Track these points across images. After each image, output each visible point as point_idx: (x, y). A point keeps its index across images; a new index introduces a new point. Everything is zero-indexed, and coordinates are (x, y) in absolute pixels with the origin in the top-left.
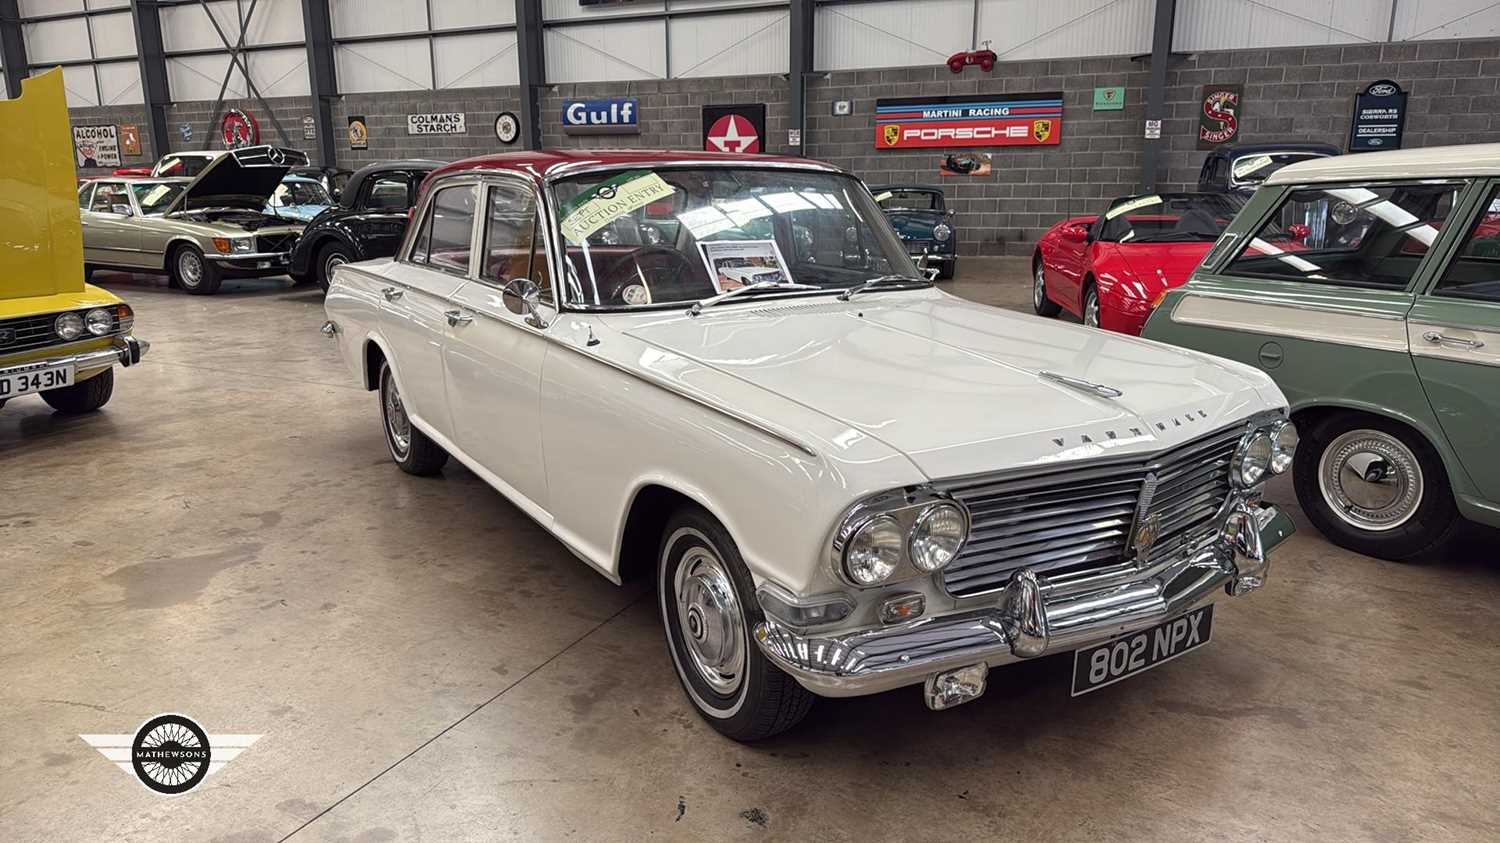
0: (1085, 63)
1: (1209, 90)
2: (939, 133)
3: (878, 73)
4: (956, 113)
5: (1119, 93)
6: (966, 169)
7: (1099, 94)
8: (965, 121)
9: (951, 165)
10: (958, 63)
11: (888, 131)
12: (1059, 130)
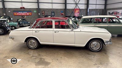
0: (33, 9)
1: (42, 11)
2: (21, 14)
3: (13, 8)
4: (22, 12)
5: (36, 11)
6: (24, 17)
7: (34, 11)
8: (23, 13)
9: (22, 17)
10: (21, 8)
11: (15, 14)
12: (32, 14)
